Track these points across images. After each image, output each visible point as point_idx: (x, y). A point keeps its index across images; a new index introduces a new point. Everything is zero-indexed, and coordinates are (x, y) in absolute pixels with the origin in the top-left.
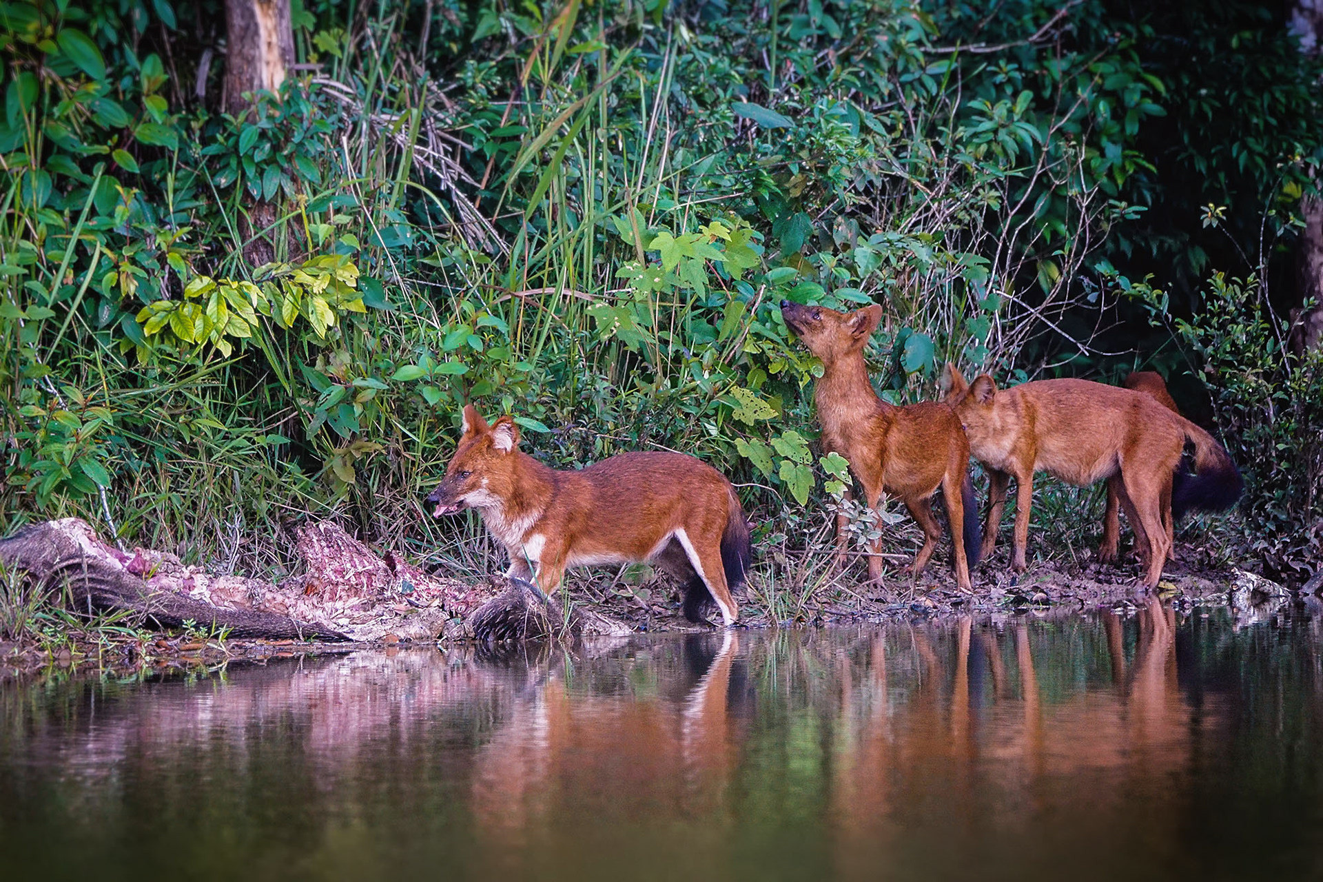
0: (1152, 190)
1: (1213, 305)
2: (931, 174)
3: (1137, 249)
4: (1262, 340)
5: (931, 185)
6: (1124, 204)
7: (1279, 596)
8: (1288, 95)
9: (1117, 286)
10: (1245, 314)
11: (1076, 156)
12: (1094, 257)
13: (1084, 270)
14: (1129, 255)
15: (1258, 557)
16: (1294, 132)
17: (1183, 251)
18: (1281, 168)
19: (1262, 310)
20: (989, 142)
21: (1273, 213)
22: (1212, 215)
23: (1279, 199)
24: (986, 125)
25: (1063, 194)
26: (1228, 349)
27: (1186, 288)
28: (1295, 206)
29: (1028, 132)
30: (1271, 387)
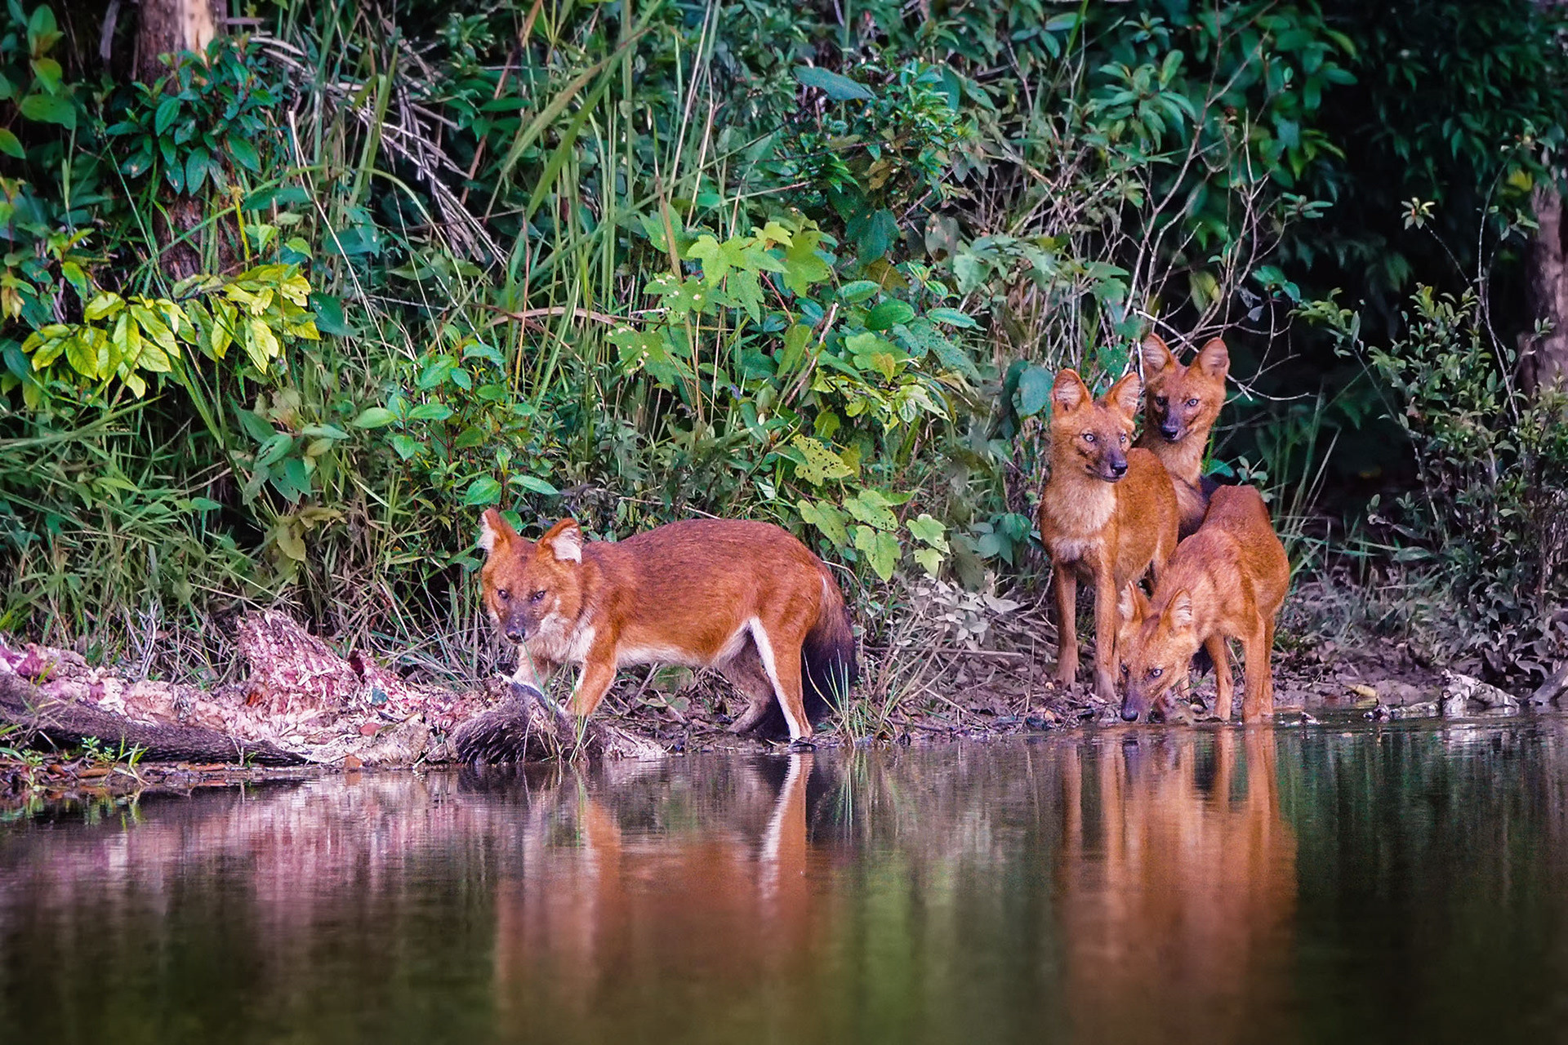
0: (1339, 181)
1: (1417, 329)
2: (1054, 159)
3: (1319, 258)
4: (1481, 374)
5: (1052, 174)
6: (1302, 198)
7: (1503, 706)
8: (1513, 57)
9: (1291, 304)
10: (1459, 341)
11: (1239, 133)
13: (1250, 283)
14: (1309, 265)
15: (1476, 656)
16: (1522, 105)
17: (1379, 259)
18: (1505, 152)
19: (1480, 335)
20: (1127, 119)
21: (1495, 209)
22: (1417, 213)
23: (1503, 191)
24: (1123, 96)
25: (1221, 184)
26: (1438, 386)
27: (1382, 307)
28: (1524, 201)
29: (1178, 105)
30: (1492, 435)
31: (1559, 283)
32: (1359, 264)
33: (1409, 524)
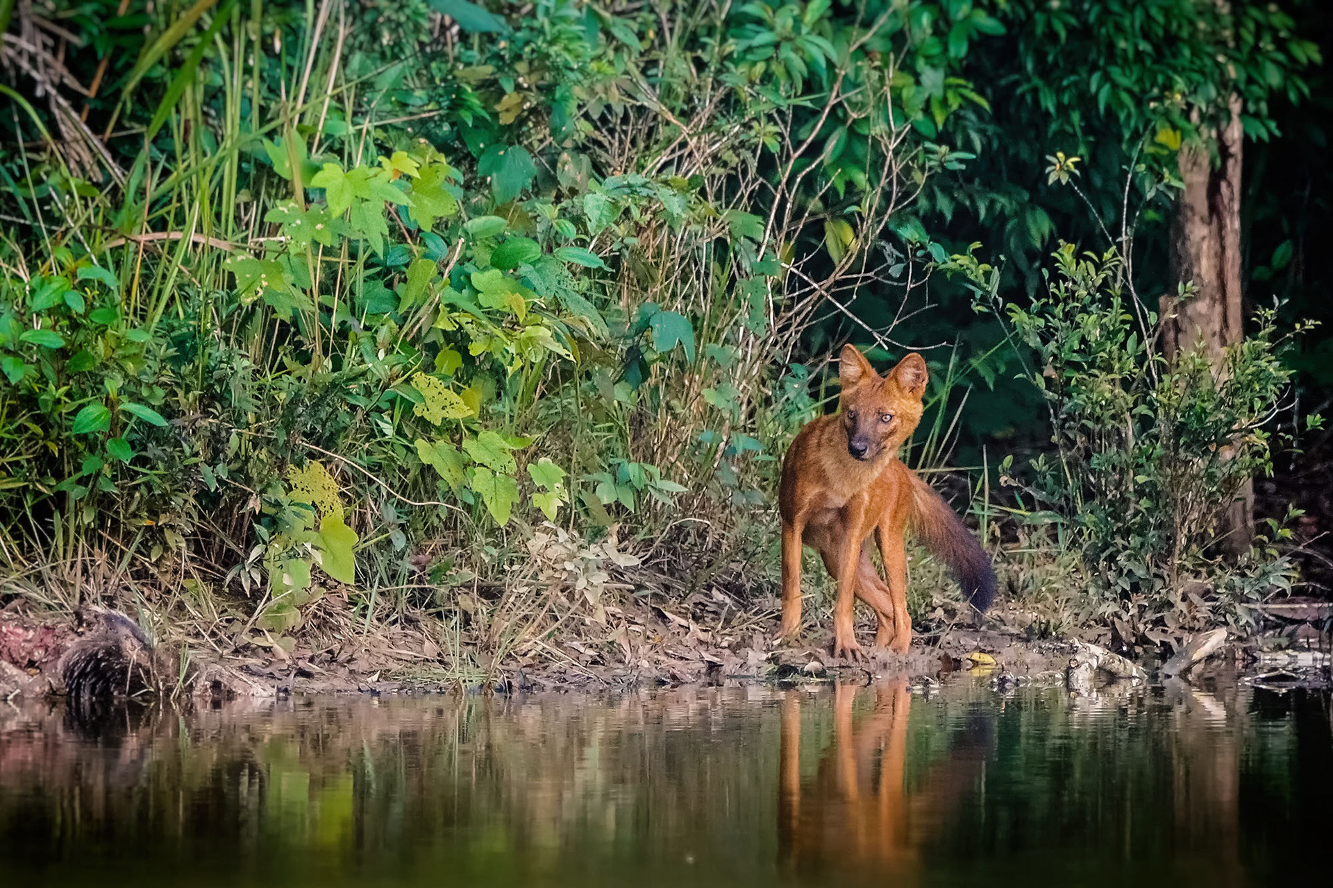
0: (982, 132)
1: (1058, 287)
2: (689, 99)
3: (960, 211)
4: (1121, 336)
5: (686, 115)
6: (944, 149)
7: (1131, 677)
8: (1167, 12)
9: (929, 257)
10: (1100, 300)
11: (882, 79)
12: (901, 219)
13: (887, 235)
14: (949, 217)
15: (1105, 625)
16: (1172, 61)
17: (1020, 214)
18: (1154, 111)
19: (1122, 296)
20: (768, 60)
21: (1142, 167)
22: (1061, 168)
23: (1149, 149)
24: (765, 37)
25: (863, 131)
26: (1076, 347)
27: (1022, 262)
28: (1171, 160)
29: (820, 48)
30: (1130, 399)
31: (1205, 246)
32: (1002, 218)
33: (1041, 487)
